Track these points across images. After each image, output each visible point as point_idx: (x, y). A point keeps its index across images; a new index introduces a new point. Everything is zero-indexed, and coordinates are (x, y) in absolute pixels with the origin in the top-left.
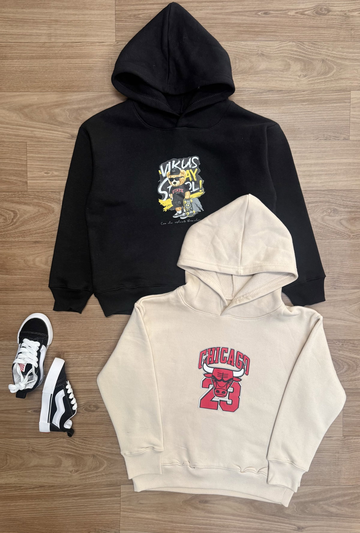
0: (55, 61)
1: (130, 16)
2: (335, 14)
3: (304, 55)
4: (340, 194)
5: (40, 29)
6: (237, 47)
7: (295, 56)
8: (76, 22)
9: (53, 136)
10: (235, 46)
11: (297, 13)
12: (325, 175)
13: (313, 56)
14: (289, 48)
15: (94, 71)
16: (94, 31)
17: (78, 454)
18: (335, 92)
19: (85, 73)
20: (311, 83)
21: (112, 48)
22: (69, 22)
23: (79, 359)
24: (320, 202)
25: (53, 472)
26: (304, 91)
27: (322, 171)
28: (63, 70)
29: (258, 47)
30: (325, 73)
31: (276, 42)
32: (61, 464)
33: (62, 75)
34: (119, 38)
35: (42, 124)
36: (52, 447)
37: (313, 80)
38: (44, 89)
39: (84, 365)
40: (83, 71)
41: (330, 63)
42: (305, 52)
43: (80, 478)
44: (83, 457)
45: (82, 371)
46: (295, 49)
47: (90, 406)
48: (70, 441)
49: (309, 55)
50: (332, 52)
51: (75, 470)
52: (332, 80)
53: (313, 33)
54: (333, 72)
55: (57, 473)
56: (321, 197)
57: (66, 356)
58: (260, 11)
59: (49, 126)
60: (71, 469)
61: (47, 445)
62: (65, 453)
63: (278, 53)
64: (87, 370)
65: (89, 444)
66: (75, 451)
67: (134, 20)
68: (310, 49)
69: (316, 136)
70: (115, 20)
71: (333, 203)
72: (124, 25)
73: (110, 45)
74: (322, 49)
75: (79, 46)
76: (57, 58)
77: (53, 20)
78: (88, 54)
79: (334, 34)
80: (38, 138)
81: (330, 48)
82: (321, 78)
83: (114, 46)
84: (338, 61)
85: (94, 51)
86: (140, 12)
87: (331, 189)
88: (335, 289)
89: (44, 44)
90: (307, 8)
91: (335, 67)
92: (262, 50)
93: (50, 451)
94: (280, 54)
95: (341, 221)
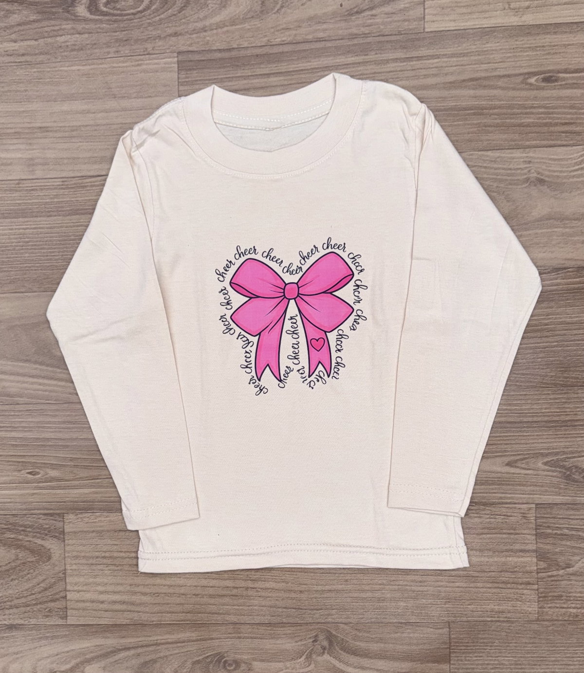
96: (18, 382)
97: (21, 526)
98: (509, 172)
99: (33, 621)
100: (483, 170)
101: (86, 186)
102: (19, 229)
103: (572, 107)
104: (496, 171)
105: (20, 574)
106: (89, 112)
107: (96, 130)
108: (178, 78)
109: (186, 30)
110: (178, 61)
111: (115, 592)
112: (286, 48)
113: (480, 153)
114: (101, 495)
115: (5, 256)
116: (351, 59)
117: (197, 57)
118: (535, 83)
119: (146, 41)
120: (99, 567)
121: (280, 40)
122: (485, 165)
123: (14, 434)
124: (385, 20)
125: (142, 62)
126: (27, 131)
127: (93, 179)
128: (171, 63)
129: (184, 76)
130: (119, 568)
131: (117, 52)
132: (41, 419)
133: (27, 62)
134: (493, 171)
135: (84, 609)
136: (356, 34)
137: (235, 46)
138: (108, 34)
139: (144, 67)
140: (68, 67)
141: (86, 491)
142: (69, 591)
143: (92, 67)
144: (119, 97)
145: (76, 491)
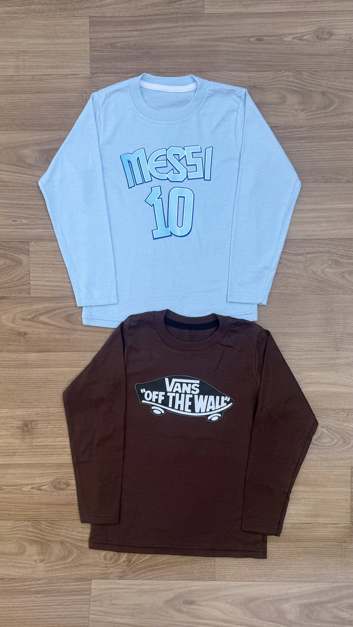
0: (24, 96)
1: (106, 45)
2: (338, 38)
3: (302, 86)
4: (342, 244)
5: (6, 61)
6: (226, 78)
7: (292, 88)
8: (46, 52)
9: (22, 180)
10: (224, 77)
11: (294, 38)
12: (325, 222)
13: (312, 87)
14: (285, 79)
15: (67, 107)
16: (66, 62)
17: (45, 539)
18: (337, 128)
19: (57, 109)
20: (310, 119)
21: (86, 80)
22: (39, 53)
23: (48, 429)
24: (320, 252)
25: (15, 561)
26: (302, 127)
27: (322, 217)
28: (33, 106)
29: (250, 78)
30: (325, 107)
31: (270, 72)
32: (24, 552)
33: (31, 112)
34: (94, 70)
35: (10, 166)
36: (16, 531)
37: (312, 115)
38: (12, 128)
39: (54, 436)
40: (55, 107)
41: (330, 95)
42: (303, 83)
43: (45, 570)
44: (50, 543)
45: (52, 442)
46: (291, 79)
47: (59, 483)
48: (35, 525)
49: (307, 86)
50: (334, 83)
51: (40, 559)
52: (333, 115)
53: (312, 62)
54: (334, 106)
55: (19, 563)
56: (320, 247)
57: (34, 425)
58: (252, 37)
59: (17, 169)
60: (35, 558)
61: (10, 529)
62: (29, 539)
63: (273, 84)
64: (58, 442)
65: (57, 528)
66: (41, 536)
67: (111, 50)
68: (309, 80)
69: (314, 178)
70: (89, 50)
71: (334, 254)
72: (99, 55)
73: (84, 78)
74: (322, 80)
75: (50, 80)
76: (25, 93)
77: (22, 51)
78: (61, 88)
79: (335, 63)
80: (5, 182)
81: (330, 79)
82: (321, 113)
83: (88, 79)
84: (340, 94)
85: (66, 85)
86: (118, 40)
87: (331, 237)
88: (338, 351)
89: (11, 78)
90: (307, 32)
91: (337, 100)
92: (254, 82)
93: (13, 536)
94: (275, 86)
95: (344, 274)
96: (8, 175)
97: (8, 247)
98: (241, 82)
99: (13, 295)
100: (230, 80)
101: (44, 80)
102: (10, 100)
103: (269, 53)
104: (236, 81)
105: (7, 272)
106: (46, 44)
107: (50, 53)
108: (90, 29)
109: (93, 6)
110: (90, 21)
111: (54, 281)
112: (140, 18)
113: (228, 72)
114: (48, 233)
115: (3, 113)
116: (171, 25)
117: (98, 20)
118: (253, 41)
119: (74, 10)
120: (46, 269)
121: (137, 14)
122: (230, 78)
123: (6, 201)
124: (186, 6)
125: (72, 20)
126: (16, 52)
127: (47, 77)
128: (86, 22)
129: (92, 28)
130: (56, 269)
131: (60, 15)
132: (19, 194)
133: (16, 17)
134: (234, 81)
135: (39, 289)
136: (173, 13)
137: (117, 15)
138: (56, 6)
139: (73, 23)
140: (36, 21)
141: (41, 230)
142: (31, 280)
143: (48, 21)
144: (61, 38)
145: (35, 231)
